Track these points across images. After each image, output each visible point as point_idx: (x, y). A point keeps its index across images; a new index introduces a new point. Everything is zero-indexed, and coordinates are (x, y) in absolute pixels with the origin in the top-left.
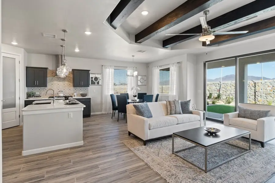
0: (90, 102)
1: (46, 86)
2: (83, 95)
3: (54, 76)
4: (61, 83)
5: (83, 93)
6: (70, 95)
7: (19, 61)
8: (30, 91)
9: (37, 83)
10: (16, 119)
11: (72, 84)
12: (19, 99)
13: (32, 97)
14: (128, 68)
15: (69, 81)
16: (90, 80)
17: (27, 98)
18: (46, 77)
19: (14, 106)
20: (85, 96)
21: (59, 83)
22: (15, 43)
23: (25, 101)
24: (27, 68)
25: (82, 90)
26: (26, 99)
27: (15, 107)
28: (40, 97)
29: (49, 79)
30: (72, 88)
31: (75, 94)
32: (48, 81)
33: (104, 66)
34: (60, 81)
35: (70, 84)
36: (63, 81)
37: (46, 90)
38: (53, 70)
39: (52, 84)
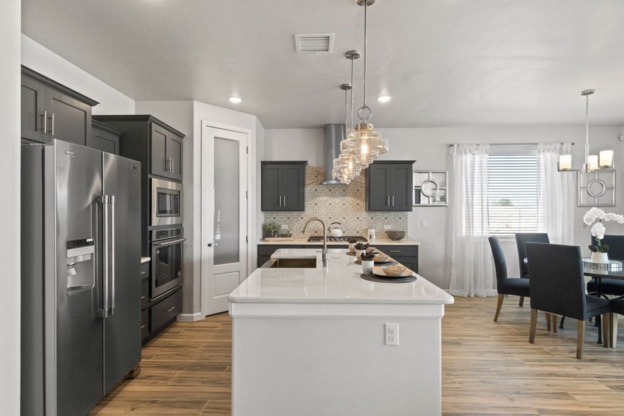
0: (416, 257)
1: (302, 209)
2: (393, 235)
3: (321, 183)
4: (337, 202)
5: (393, 230)
6: (358, 235)
7: (247, 148)
8: (269, 221)
9: (283, 201)
11: (363, 204)
12: (247, 241)
13: (274, 236)
14: (540, 147)
15: (355, 196)
16: (414, 191)
17: (263, 239)
18: (304, 185)
19: (236, 258)
20: (399, 239)
21: (331, 200)
22: (236, 100)
23: (259, 246)
24: (263, 163)
25: (389, 221)
26: (261, 240)
27: (238, 261)
28: (290, 236)
29: (308, 189)
30: (364, 214)
31: (373, 231)
32: (307, 196)
33: (456, 146)
34: (334, 196)
35: (358, 204)
36: (341, 196)
37: (302, 218)
38: (319, 168)
39: (316, 204)
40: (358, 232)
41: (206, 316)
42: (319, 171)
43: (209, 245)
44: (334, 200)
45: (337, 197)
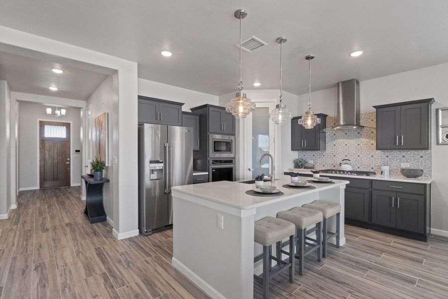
1: (318, 149)
4: (352, 143)
8: (300, 158)
9: (304, 143)
13: (301, 168)
15: (370, 137)
21: (346, 141)
23: (285, 173)
29: (328, 134)
31: (386, 168)
32: (327, 139)
34: (349, 138)
35: (372, 144)
36: (356, 138)
37: (324, 155)
38: (336, 117)
39: (334, 145)
40: (372, 168)
42: (336, 120)
43: (249, 170)
44: (350, 141)
45: (352, 139)
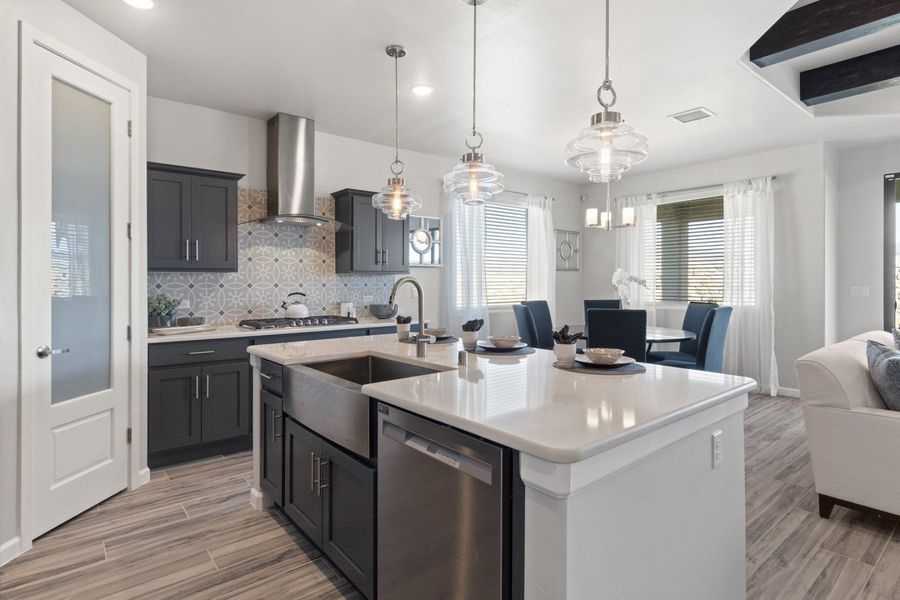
1: (233, 267)
4: (289, 256)
5: (376, 303)
7: (130, 124)
9: (194, 248)
10: (112, 457)
11: (331, 261)
12: (129, 337)
15: (320, 247)
17: (150, 331)
20: (388, 317)
21: (277, 253)
23: (150, 347)
26: (148, 333)
27: (109, 386)
28: (200, 321)
29: (242, 230)
30: (333, 278)
34: (283, 245)
35: (324, 261)
36: (296, 246)
37: (222, 286)
38: (255, 191)
39: (250, 259)
40: (324, 309)
41: (34, 541)
42: (255, 199)
43: (41, 355)
44: (284, 253)
45: (289, 248)
